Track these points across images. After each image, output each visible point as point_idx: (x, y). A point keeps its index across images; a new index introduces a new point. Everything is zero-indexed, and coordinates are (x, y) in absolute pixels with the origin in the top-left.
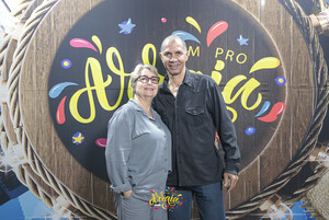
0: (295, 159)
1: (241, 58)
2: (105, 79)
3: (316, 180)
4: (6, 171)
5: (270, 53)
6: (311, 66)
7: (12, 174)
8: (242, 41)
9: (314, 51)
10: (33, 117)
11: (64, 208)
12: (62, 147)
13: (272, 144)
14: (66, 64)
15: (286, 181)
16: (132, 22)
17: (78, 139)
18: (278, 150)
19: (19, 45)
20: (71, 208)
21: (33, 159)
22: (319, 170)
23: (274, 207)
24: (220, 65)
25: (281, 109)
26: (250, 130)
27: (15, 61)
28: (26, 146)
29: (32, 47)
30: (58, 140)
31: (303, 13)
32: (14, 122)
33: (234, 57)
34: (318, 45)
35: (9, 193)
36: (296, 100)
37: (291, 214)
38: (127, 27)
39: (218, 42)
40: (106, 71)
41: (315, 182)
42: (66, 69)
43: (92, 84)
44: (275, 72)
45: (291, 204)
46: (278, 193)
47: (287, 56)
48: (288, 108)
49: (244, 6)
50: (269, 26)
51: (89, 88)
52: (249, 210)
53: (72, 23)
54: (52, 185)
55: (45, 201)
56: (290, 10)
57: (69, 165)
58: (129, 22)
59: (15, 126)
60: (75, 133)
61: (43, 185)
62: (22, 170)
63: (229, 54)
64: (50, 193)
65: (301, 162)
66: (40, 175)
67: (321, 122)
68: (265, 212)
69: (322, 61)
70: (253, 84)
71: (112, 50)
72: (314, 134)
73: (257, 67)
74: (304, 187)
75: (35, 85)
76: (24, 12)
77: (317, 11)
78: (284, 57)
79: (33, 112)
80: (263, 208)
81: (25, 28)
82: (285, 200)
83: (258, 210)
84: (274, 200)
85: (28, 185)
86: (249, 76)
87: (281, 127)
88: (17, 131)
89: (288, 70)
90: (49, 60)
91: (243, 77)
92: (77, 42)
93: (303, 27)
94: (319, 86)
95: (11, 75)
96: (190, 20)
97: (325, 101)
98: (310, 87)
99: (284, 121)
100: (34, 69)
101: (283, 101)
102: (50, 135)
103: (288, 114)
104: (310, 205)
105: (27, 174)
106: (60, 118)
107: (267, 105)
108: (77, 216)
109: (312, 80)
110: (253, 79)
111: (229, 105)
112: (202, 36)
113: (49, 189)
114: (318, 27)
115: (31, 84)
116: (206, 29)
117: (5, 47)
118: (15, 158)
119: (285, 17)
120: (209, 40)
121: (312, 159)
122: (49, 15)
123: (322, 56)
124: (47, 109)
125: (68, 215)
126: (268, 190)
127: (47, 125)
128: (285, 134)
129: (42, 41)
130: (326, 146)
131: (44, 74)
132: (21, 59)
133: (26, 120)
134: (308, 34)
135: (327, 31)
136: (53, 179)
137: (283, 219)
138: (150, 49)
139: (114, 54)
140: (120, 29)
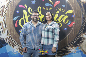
0: (77, 36)
1: (63, 10)
2: (28, 16)
4: (2, 39)
6: (81, 12)
7: (4, 40)
8: (63, 6)
9: (82, 9)
10: (9, 25)
11: (17, 49)
12: (17, 33)
13: (71, 32)
15: (75, 42)
16: (35, 1)
18: (73, 34)
19: (6, 7)
20: (19, 49)
21: (9, 36)
22: (83, 39)
23: (71, 48)
24: (58, 12)
25: (74, 23)
26: (66, 29)
27: (4, 11)
28: (7, 33)
29: (9, 7)
30: (16, 31)
32: (4, 27)
33: (61, 10)
34: (83, 7)
35: (3, 45)
36: (77, 21)
37: (76, 50)
39: (57, 6)
41: (82, 42)
43: (25, 17)
44: (72, 14)
45: (76, 48)
46: (72, 45)
47: (75, 10)
48: (75, 23)
50: (70, 2)
51: (24, 18)
52: (65, 49)
53: (19, 1)
54: (14, 43)
55: (12, 47)
58: (34, 1)
61: (12, 43)
62: (6, 39)
63: (60, 9)
64: (14, 45)
65: (79, 37)
66: (11, 40)
67: (84, 27)
68: (69, 50)
69: (84, 11)
70: (66, 17)
72: (82, 29)
73: (67, 12)
74: (79, 44)
80: (69, 49)
81: (7, 2)
82: (74, 47)
83: (68, 49)
84: (72, 47)
85: (8, 43)
86: (65, 15)
87: (74, 28)
88: (5, 29)
90: (13, 11)
91: (63, 15)
92: (21, 6)
93: (79, 2)
94: (83, 18)
95: (3, 15)
97: (85, 21)
98: (81, 18)
99: (74, 26)
100: (10, 13)
101: (74, 21)
102: (13, 30)
104: (81, 48)
105: (8, 40)
106: (16, 26)
107: (70, 22)
108: (21, 51)
109: (81, 16)
110: (66, 16)
111: (60, 22)
112: (53, 5)
114: (83, 2)
115: (9, 17)
117: (2, 7)
118: (4, 36)
121: (81, 36)
123: (84, 10)
124: (13, 23)
125: (18, 51)
126: (70, 44)
127: (13, 27)
128: (75, 30)
129: (12, 6)
130: (85, 33)
131: (12, 14)
132: (6, 10)
133: (7, 26)
134: (81, 4)
135: (85, 3)
136: (14, 41)
137: (74, 52)
138: (40, 8)
139: (30, 9)
140: (32, 3)
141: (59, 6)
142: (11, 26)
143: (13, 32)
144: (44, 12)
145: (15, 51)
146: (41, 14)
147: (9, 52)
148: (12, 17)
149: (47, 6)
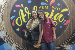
1: (58, 9)
2: (24, 15)
7: (2, 39)
8: (59, 4)
10: (7, 25)
11: (15, 47)
12: (14, 32)
13: (66, 30)
14: (15, 11)
16: (31, 0)
17: (18, 30)
18: (68, 32)
19: (3, 7)
20: (16, 47)
23: (67, 46)
24: (53, 11)
26: (61, 27)
28: (5, 32)
29: (6, 7)
30: (13, 30)
32: (2, 26)
33: (57, 9)
35: (1, 43)
36: (72, 19)
37: (72, 48)
38: (30, 2)
40: (24, 13)
42: (15, 12)
43: (21, 16)
45: (71, 45)
46: (68, 43)
48: (70, 21)
50: (65, 1)
51: (20, 17)
52: (61, 47)
53: (16, 1)
54: (12, 41)
55: (10, 45)
57: (16, 36)
59: (2, 27)
60: (17, 28)
61: (9, 41)
62: (4, 38)
65: (74, 35)
66: (9, 39)
68: (65, 47)
70: (62, 15)
71: (26, 8)
74: (74, 41)
75: (7, 16)
78: (69, 8)
79: (6, 23)
80: (64, 46)
81: (4, 2)
83: (63, 47)
84: (67, 45)
87: (69, 26)
88: (3, 28)
90: (10, 10)
95: (1, 14)
99: (70, 24)
100: (7, 12)
102: (11, 29)
103: (70, 23)
105: (5, 38)
108: (18, 49)
111: (55, 21)
113: (11, 42)
115: (6, 16)
126: (66, 42)
128: (70, 28)
129: (8, 5)
131: (9, 14)
132: (3, 10)
133: (5, 25)
136: (12, 39)
137: (70, 49)
138: (36, 7)
140: (28, 2)
142: (9, 25)
143: (11, 31)
148: (9, 17)
149: (43, 5)
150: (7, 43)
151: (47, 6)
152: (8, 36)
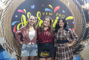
0: (77, 44)
1: (63, 16)
3: (82, 49)
5: (71, 15)
7: (1, 46)
8: (64, 12)
9: (82, 15)
10: (7, 31)
11: (15, 55)
14: (16, 16)
15: (74, 49)
16: (34, 6)
19: (4, 11)
20: (17, 55)
21: (7, 41)
22: (83, 47)
24: (58, 18)
27: (3, 15)
28: (5, 38)
29: (7, 11)
31: (80, 5)
32: (2, 32)
33: (61, 16)
34: (83, 13)
36: (77, 28)
37: (75, 58)
38: (33, 7)
39: (57, 12)
41: (82, 50)
42: (16, 18)
44: (72, 20)
45: (75, 56)
47: (75, 16)
48: (75, 30)
49: (64, 2)
50: (71, 8)
53: (18, 5)
54: (12, 49)
55: (10, 53)
56: (76, 4)
57: (16, 44)
58: (34, 5)
61: (9, 49)
62: (4, 45)
63: (60, 15)
64: (11, 51)
66: (9, 46)
67: (84, 34)
69: (85, 18)
72: (82, 37)
76: (6, 2)
77: (84, 4)
78: (74, 16)
79: (7, 29)
81: (6, 6)
85: (5, 49)
88: (3, 34)
89: (75, 20)
90: (12, 15)
92: (20, 11)
93: (80, 8)
94: (84, 24)
95: (1, 19)
96: (50, 6)
97: (85, 28)
98: (81, 25)
100: (8, 17)
101: (74, 28)
102: (11, 35)
103: (75, 32)
104: (80, 56)
105: (5, 46)
108: (18, 58)
109: (82, 23)
112: (53, 10)
113: (11, 50)
114: (84, 9)
115: (7, 21)
116: (54, 8)
119: (75, 5)
120: (55, 11)
121: (81, 44)
122: (12, 3)
123: (84, 16)
124: (11, 28)
125: (16, 57)
127: (11, 33)
129: (10, 9)
130: (85, 40)
131: (10, 19)
132: (4, 15)
133: (5, 31)
134: (81, 10)
135: (86, 10)
136: (12, 47)
138: (39, 13)
139: (29, 14)
140: (31, 7)
141: (59, 11)
142: (9, 31)
143: (11, 38)
144: (43, 18)
145: (12, 58)
146: (40, 20)
147: (6, 59)
148: (10, 22)
149: (47, 12)
150: (7, 51)
151: (51, 12)
152: (8, 43)
